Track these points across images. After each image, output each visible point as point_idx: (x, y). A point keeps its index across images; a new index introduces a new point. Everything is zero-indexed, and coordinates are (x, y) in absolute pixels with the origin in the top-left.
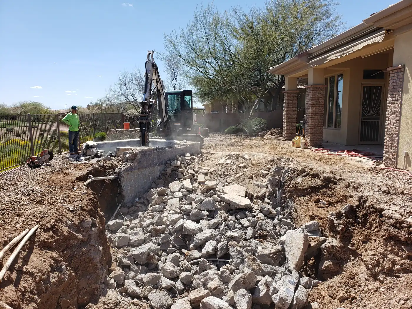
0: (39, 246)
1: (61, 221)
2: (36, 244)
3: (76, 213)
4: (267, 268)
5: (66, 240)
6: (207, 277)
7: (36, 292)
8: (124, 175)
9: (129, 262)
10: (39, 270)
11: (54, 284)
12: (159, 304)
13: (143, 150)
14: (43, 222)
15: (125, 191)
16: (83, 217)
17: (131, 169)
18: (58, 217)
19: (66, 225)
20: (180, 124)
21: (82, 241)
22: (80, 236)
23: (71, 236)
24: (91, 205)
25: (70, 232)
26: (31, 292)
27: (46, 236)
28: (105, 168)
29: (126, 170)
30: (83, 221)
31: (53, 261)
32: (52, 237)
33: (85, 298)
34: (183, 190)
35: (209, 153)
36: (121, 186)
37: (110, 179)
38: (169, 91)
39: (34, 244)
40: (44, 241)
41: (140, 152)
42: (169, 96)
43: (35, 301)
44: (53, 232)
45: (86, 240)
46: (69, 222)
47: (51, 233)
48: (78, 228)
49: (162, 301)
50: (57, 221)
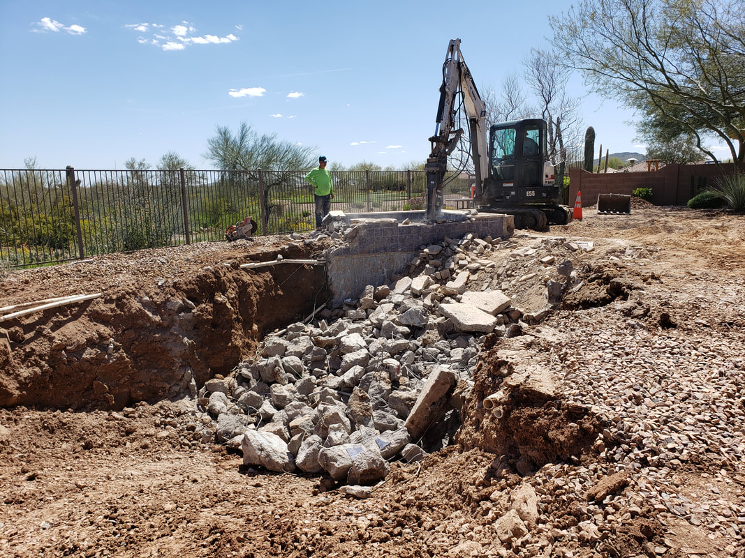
0: (89, 316)
1: (135, 294)
2: (86, 313)
3: (164, 290)
4: (382, 418)
5: (133, 318)
6: (298, 410)
7: (47, 358)
8: (334, 261)
9: (250, 374)
10: (68, 339)
11: (87, 360)
12: (224, 429)
13: (370, 223)
14: (110, 291)
15: (335, 285)
16: (170, 296)
17: (346, 251)
18: (134, 289)
19: (141, 301)
20: (512, 185)
21: (159, 325)
22: (157, 318)
23: (141, 314)
24: (196, 284)
25: (140, 310)
26: (41, 356)
27: (102, 307)
28: (311, 248)
29: (338, 253)
30: (168, 300)
31: (97, 336)
32: (112, 310)
33: (140, 393)
34: (409, 292)
35: (526, 236)
36: (327, 277)
37: (313, 265)
38: (497, 123)
39: (83, 311)
40: (97, 312)
41: (365, 227)
42: (498, 132)
43: (41, 367)
44: (117, 305)
45: (166, 325)
46: (147, 298)
47: (113, 306)
48: (157, 308)
49: (229, 427)
50: (128, 293)
